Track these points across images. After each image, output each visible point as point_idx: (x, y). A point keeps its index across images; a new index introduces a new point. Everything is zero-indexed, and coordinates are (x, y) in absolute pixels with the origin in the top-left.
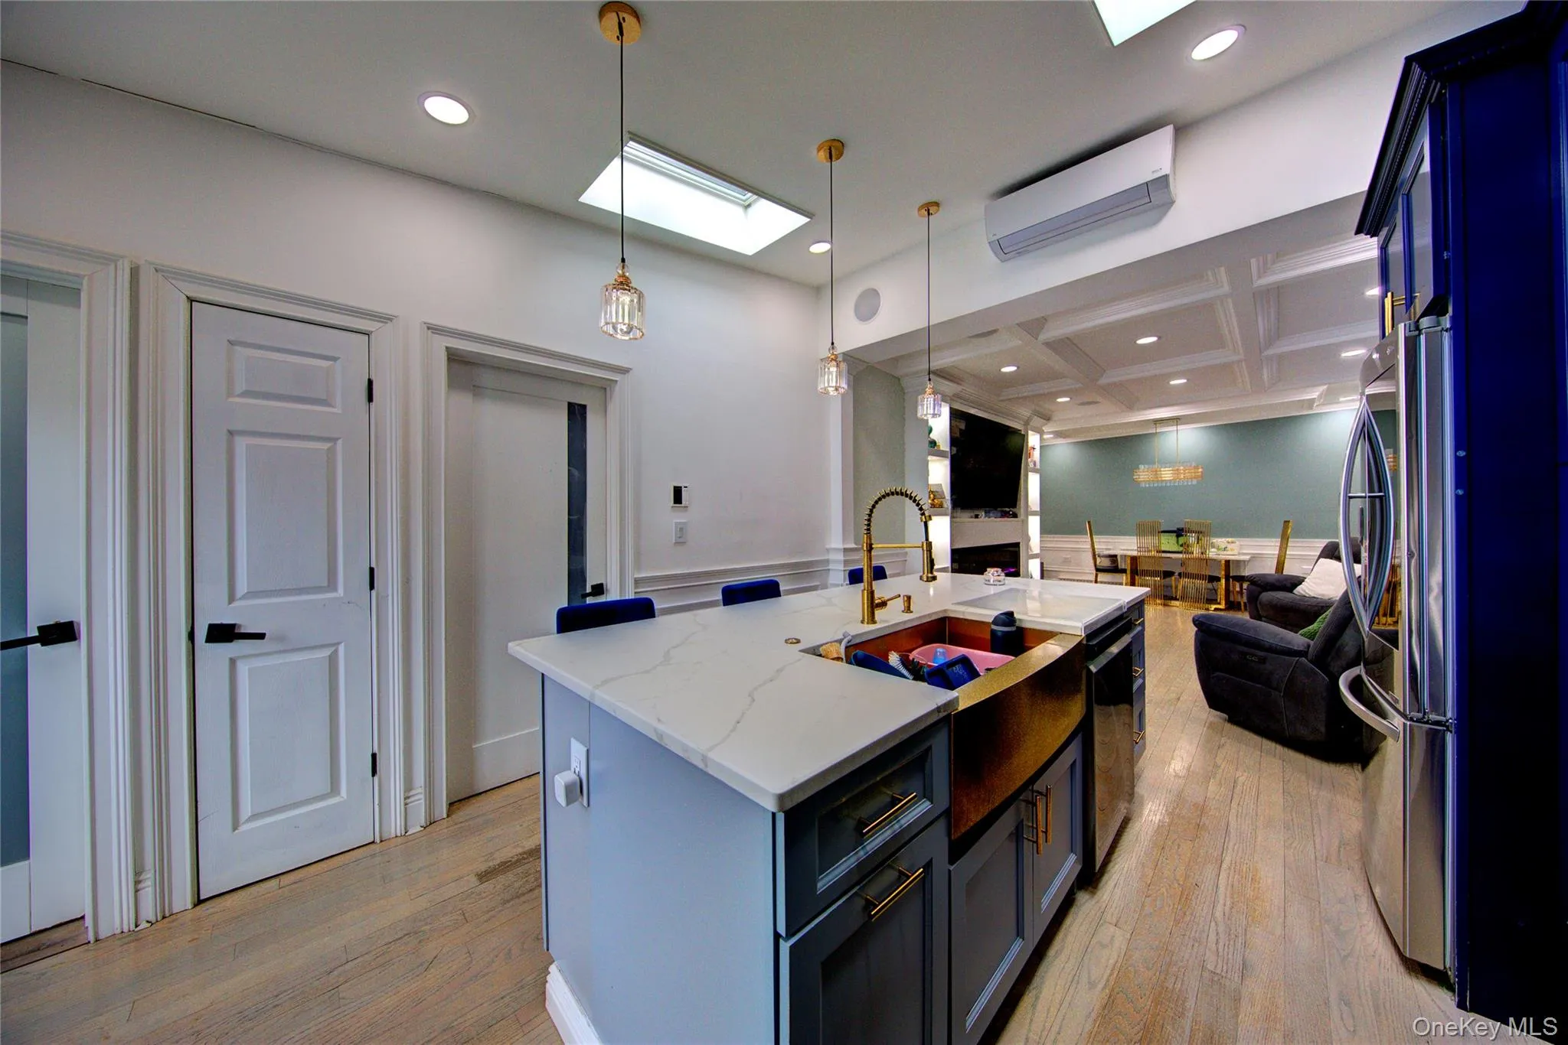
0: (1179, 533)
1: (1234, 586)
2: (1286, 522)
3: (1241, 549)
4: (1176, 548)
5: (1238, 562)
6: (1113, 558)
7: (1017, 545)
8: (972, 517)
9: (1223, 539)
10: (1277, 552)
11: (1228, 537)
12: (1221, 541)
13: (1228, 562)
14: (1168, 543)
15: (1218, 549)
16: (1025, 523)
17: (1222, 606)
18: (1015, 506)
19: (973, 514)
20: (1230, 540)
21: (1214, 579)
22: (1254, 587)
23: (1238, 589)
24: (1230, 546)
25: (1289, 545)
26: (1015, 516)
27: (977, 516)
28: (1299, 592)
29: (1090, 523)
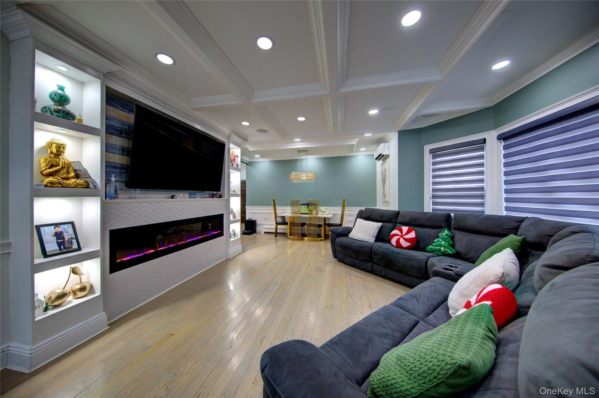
0: (308, 205)
1: (327, 228)
2: (344, 200)
3: (330, 211)
4: (307, 212)
5: (328, 218)
6: (283, 218)
7: (221, 216)
8: (169, 198)
9: (324, 208)
10: (341, 213)
11: (325, 206)
12: (323, 208)
13: (325, 218)
14: (304, 209)
15: (322, 212)
16: (228, 201)
17: (323, 238)
18: (219, 190)
19: (170, 196)
20: (326, 208)
21: (320, 226)
22: (333, 235)
23: (328, 229)
24: (326, 211)
25: (345, 209)
26: (220, 197)
27: (172, 197)
28: (351, 237)
29: (274, 200)
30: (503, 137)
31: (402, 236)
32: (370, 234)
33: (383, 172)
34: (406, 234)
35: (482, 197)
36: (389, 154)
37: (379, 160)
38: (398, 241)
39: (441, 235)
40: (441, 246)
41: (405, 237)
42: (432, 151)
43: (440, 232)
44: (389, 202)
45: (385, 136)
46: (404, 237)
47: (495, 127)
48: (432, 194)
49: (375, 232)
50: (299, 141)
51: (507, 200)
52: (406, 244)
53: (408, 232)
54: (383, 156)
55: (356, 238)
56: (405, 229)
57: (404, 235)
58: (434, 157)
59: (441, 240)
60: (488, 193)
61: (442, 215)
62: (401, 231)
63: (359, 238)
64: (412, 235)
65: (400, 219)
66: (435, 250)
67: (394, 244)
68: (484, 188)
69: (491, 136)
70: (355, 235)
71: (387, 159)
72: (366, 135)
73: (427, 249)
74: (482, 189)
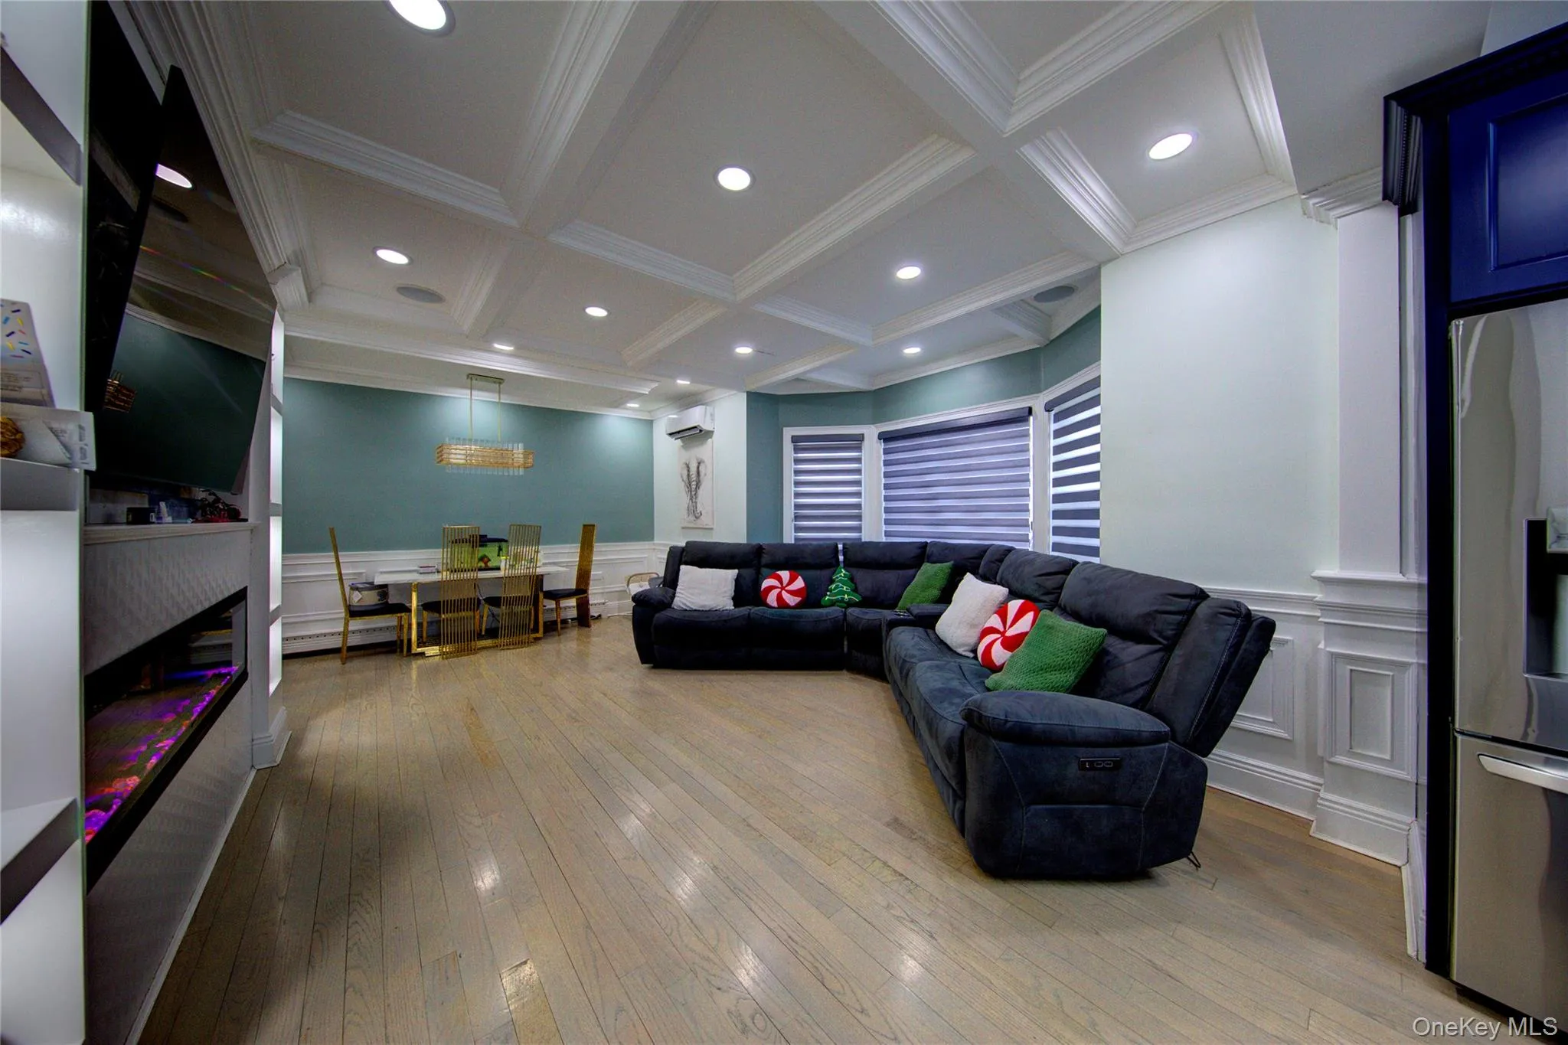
2: (591, 526)
10: (579, 559)
13: (540, 578)
16: (260, 534)
28: (680, 607)
29: (332, 530)
30: (886, 437)
31: (783, 588)
32: (725, 592)
33: (688, 467)
34: (788, 584)
35: (859, 517)
36: (711, 429)
37: (676, 439)
38: (779, 597)
39: (837, 578)
40: (843, 593)
41: (790, 588)
42: (795, 440)
43: (834, 573)
44: (712, 529)
45: (707, 391)
46: (786, 588)
47: (875, 420)
48: (795, 513)
49: (729, 589)
50: (510, 351)
51: (887, 522)
52: (794, 600)
53: (792, 581)
54: (701, 431)
55: (694, 608)
56: (785, 575)
57: (786, 586)
58: (797, 450)
59: (841, 585)
60: (865, 512)
61: (828, 547)
62: (780, 579)
63: (702, 606)
64: (799, 583)
65: (765, 559)
66: (837, 601)
67: (775, 604)
68: (860, 505)
69: (871, 432)
70: (690, 602)
71: (707, 440)
72: (680, 382)
73: (823, 603)
74: (858, 506)
